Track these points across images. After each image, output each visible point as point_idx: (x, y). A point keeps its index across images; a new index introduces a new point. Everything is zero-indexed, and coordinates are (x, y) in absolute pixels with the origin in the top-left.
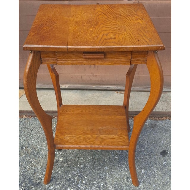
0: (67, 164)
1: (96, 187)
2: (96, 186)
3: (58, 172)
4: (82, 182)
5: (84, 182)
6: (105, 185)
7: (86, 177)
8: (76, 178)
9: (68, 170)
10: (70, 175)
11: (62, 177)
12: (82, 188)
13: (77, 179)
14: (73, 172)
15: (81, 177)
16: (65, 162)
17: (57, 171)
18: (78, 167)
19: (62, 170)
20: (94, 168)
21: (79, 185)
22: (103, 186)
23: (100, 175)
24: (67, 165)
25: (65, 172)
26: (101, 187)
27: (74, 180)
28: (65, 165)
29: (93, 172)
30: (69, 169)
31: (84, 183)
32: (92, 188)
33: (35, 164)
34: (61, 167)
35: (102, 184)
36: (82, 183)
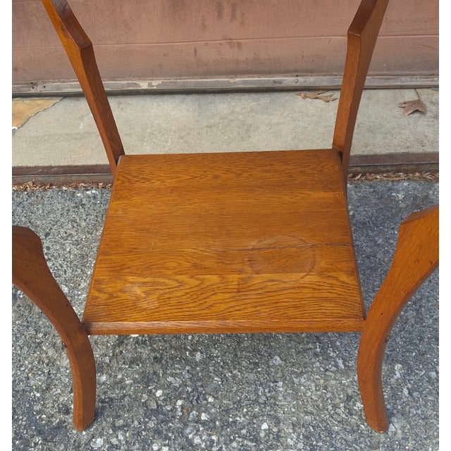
0: (153, 350)
1: (244, 437)
2: (244, 431)
3: (122, 380)
4: (199, 416)
5: (204, 417)
6: (275, 430)
7: (211, 400)
8: (180, 403)
9: (155, 373)
10: (159, 393)
11: (135, 400)
12: (197, 440)
13: (182, 407)
14: (170, 379)
15: (196, 401)
16: (144, 342)
17: (120, 376)
18: (188, 362)
19: (136, 372)
20: (236, 362)
21: (188, 431)
22: (269, 431)
23: (256, 390)
24: (153, 354)
25: (147, 380)
26: (262, 435)
27: (174, 410)
28: (145, 352)
29: (234, 377)
30: (157, 366)
31: (204, 423)
32: (231, 441)
33: (50, 354)
34: (133, 362)
35: (265, 426)
36: (198, 421)
